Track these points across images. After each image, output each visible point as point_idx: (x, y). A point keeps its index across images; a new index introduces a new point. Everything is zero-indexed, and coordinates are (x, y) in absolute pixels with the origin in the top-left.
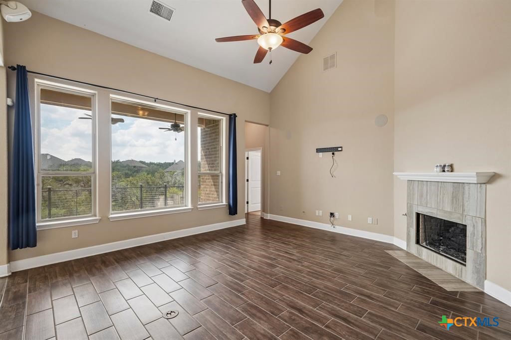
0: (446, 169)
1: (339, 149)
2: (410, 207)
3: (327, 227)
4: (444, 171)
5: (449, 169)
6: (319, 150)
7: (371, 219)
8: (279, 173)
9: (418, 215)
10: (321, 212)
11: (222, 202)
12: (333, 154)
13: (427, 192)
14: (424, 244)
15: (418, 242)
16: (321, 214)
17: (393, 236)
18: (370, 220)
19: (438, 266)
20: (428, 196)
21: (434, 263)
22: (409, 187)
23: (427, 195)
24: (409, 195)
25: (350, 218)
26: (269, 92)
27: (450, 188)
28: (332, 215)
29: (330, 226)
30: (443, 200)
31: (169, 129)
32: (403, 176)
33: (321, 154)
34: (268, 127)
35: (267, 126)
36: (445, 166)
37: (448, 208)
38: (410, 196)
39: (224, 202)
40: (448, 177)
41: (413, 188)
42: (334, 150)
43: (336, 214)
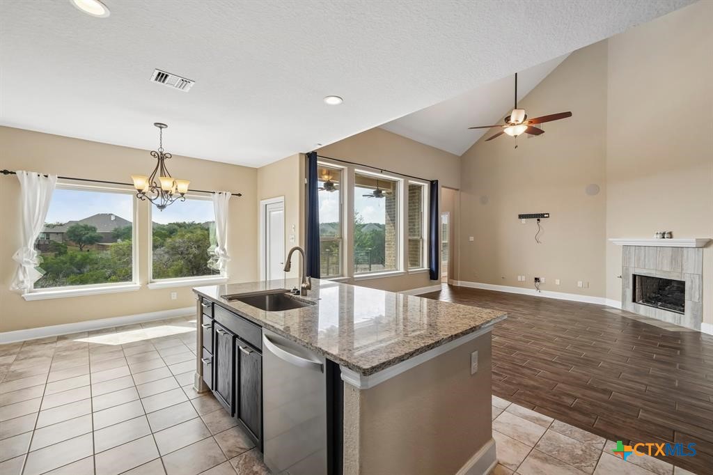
0: (665, 237)
1: (545, 216)
2: (626, 269)
3: (532, 292)
4: (664, 238)
5: (669, 236)
6: (521, 217)
7: (581, 282)
8: (472, 239)
9: (634, 276)
10: (524, 277)
11: (423, 267)
12: (539, 220)
13: (645, 256)
14: (641, 302)
15: (634, 300)
16: (523, 279)
17: (605, 297)
18: (580, 284)
19: (657, 318)
20: (647, 260)
21: (653, 317)
22: (624, 253)
23: (645, 258)
24: (624, 259)
25: (558, 282)
26: (460, 155)
27: (669, 252)
28: (537, 280)
29: (535, 290)
30: (662, 263)
31: (372, 196)
32: (617, 241)
33: (524, 220)
34: (459, 192)
35: (458, 190)
36: (664, 233)
37: (667, 268)
38: (626, 259)
39: (426, 267)
40: (667, 242)
41: (629, 253)
42: (539, 216)
43: (542, 280)
